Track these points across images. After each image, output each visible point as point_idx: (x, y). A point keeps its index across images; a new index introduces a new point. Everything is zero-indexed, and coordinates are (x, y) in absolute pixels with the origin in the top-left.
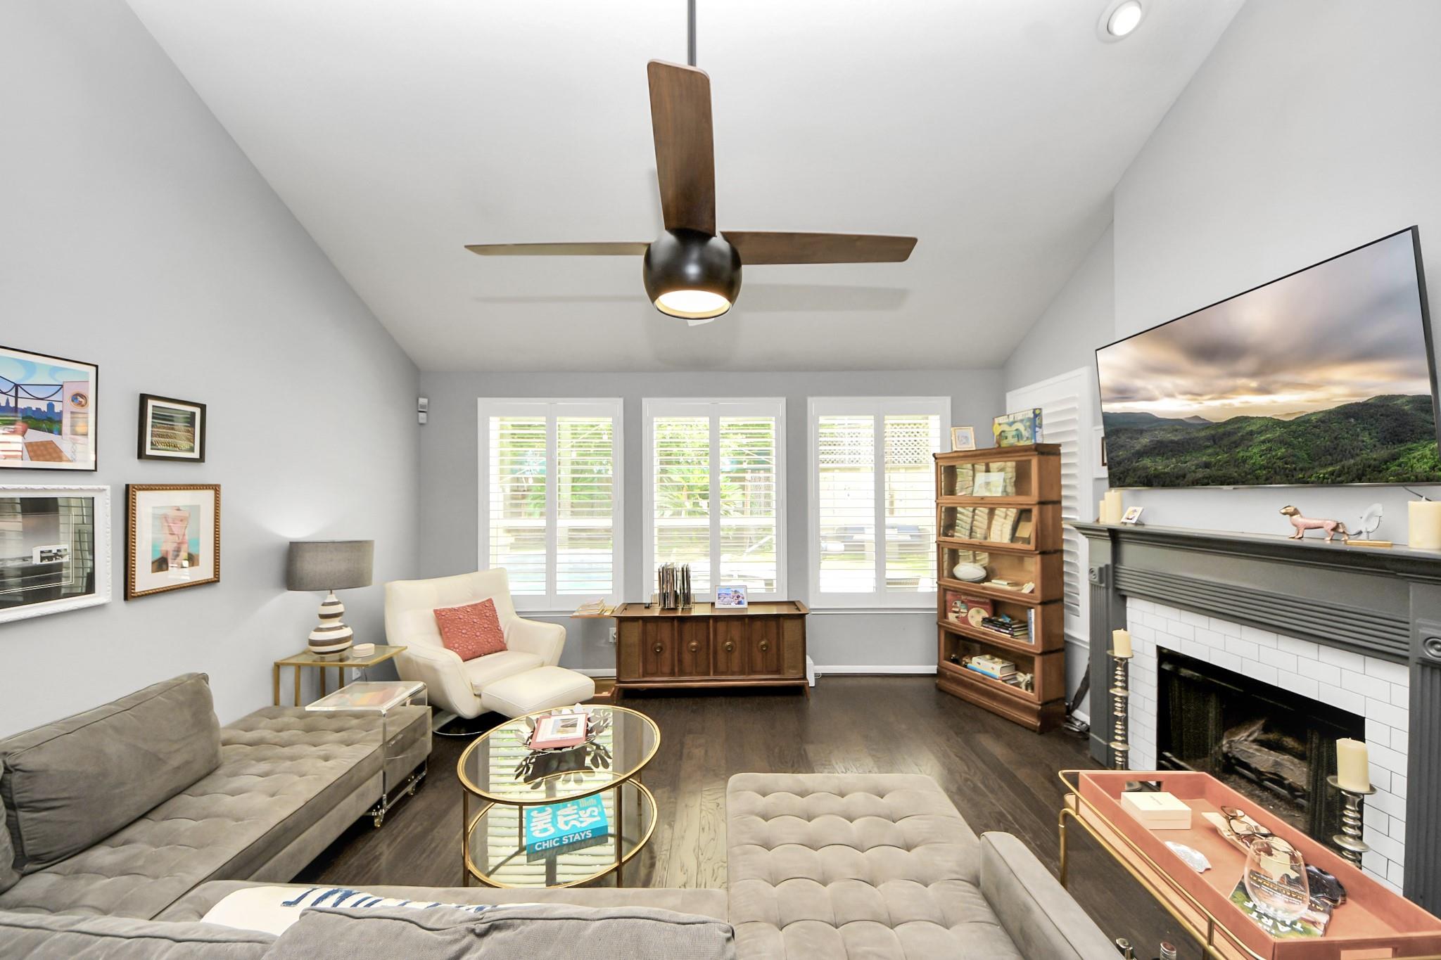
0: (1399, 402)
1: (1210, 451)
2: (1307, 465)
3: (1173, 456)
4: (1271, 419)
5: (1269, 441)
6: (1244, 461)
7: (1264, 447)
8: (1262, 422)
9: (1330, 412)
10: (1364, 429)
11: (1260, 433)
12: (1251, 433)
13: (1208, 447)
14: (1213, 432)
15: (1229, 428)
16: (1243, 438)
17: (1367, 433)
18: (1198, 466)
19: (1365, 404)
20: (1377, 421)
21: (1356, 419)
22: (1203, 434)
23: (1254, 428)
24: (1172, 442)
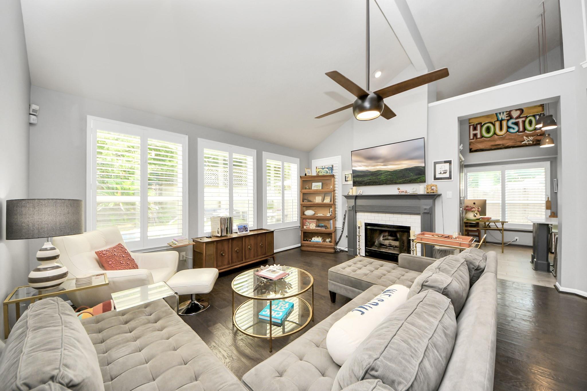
0: (420, 167)
1: (371, 177)
2: (396, 179)
3: (361, 178)
4: (387, 171)
5: (386, 175)
6: (380, 178)
7: (385, 176)
8: (384, 171)
9: (402, 169)
10: (411, 173)
11: (384, 173)
12: (382, 173)
13: (370, 176)
14: (371, 173)
15: (376, 172)
16: (379, 174)
17: (412, 173)
18: (367, 179)
19: (411, 168)
20: (415, 171)
21: (409, 171)
22: (369, 173)
23: (382, 172)
24: (361, 175)
